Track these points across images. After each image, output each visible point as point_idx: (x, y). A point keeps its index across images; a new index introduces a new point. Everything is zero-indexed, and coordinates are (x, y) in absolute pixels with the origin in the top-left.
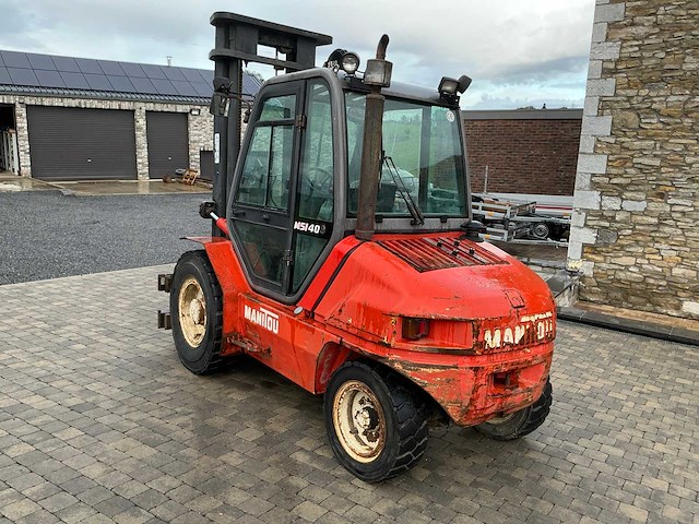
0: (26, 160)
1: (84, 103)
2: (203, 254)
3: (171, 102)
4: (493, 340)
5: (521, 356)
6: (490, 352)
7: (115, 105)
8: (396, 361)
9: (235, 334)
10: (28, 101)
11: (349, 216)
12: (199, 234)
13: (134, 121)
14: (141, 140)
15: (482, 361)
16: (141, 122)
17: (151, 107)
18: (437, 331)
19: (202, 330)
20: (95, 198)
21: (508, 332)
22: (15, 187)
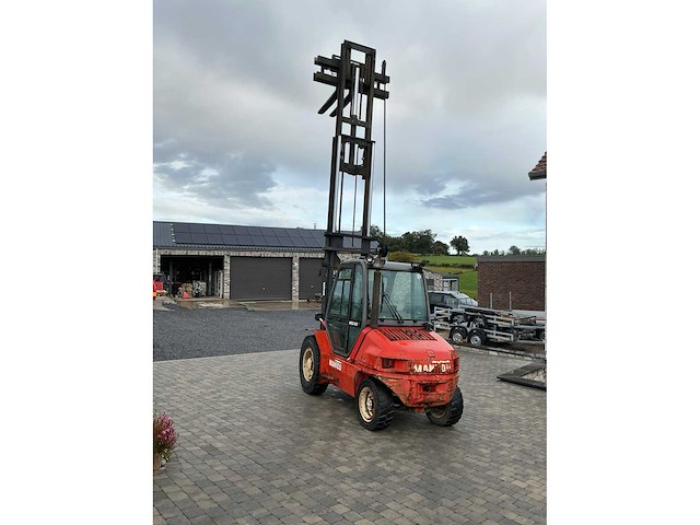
0: (227, 289)
1: (263, 254)
2: (314, 336)
3: (314, 252)
4: (418, 369)
5: (434, 378)
6: (417, 374)
7: (281, 255)
8: (379, 376)
9: (325, 373)
10: (232, 254)
11: (368, 318)
12: (313, 327)
13: (292, 264)
14: (296, 275)
15: (414, 378)
16: (296, 264)
17: (302, 255)
18: (396, 364)
19: (312, 373)
20: (267, 312)
21: (426, 366)
22: (220, 305)
